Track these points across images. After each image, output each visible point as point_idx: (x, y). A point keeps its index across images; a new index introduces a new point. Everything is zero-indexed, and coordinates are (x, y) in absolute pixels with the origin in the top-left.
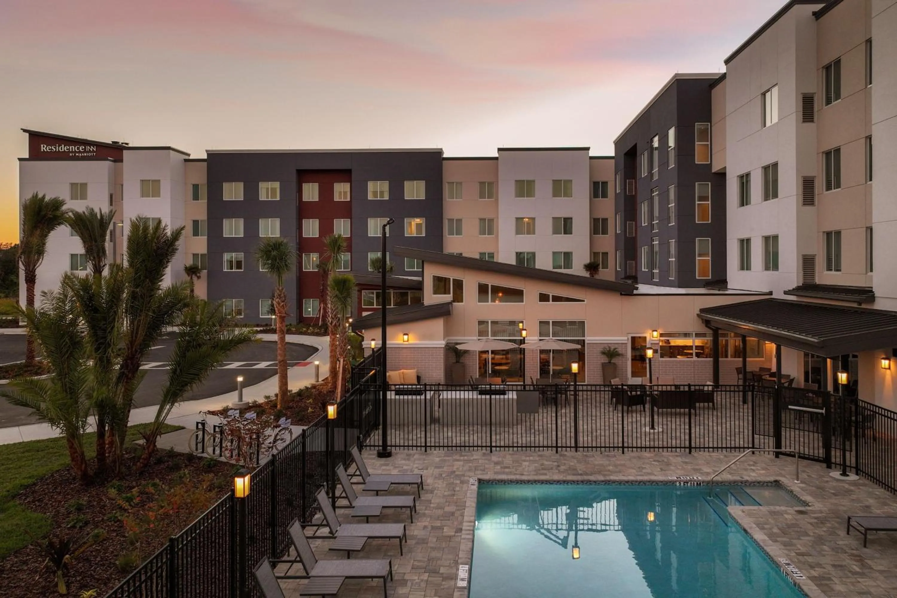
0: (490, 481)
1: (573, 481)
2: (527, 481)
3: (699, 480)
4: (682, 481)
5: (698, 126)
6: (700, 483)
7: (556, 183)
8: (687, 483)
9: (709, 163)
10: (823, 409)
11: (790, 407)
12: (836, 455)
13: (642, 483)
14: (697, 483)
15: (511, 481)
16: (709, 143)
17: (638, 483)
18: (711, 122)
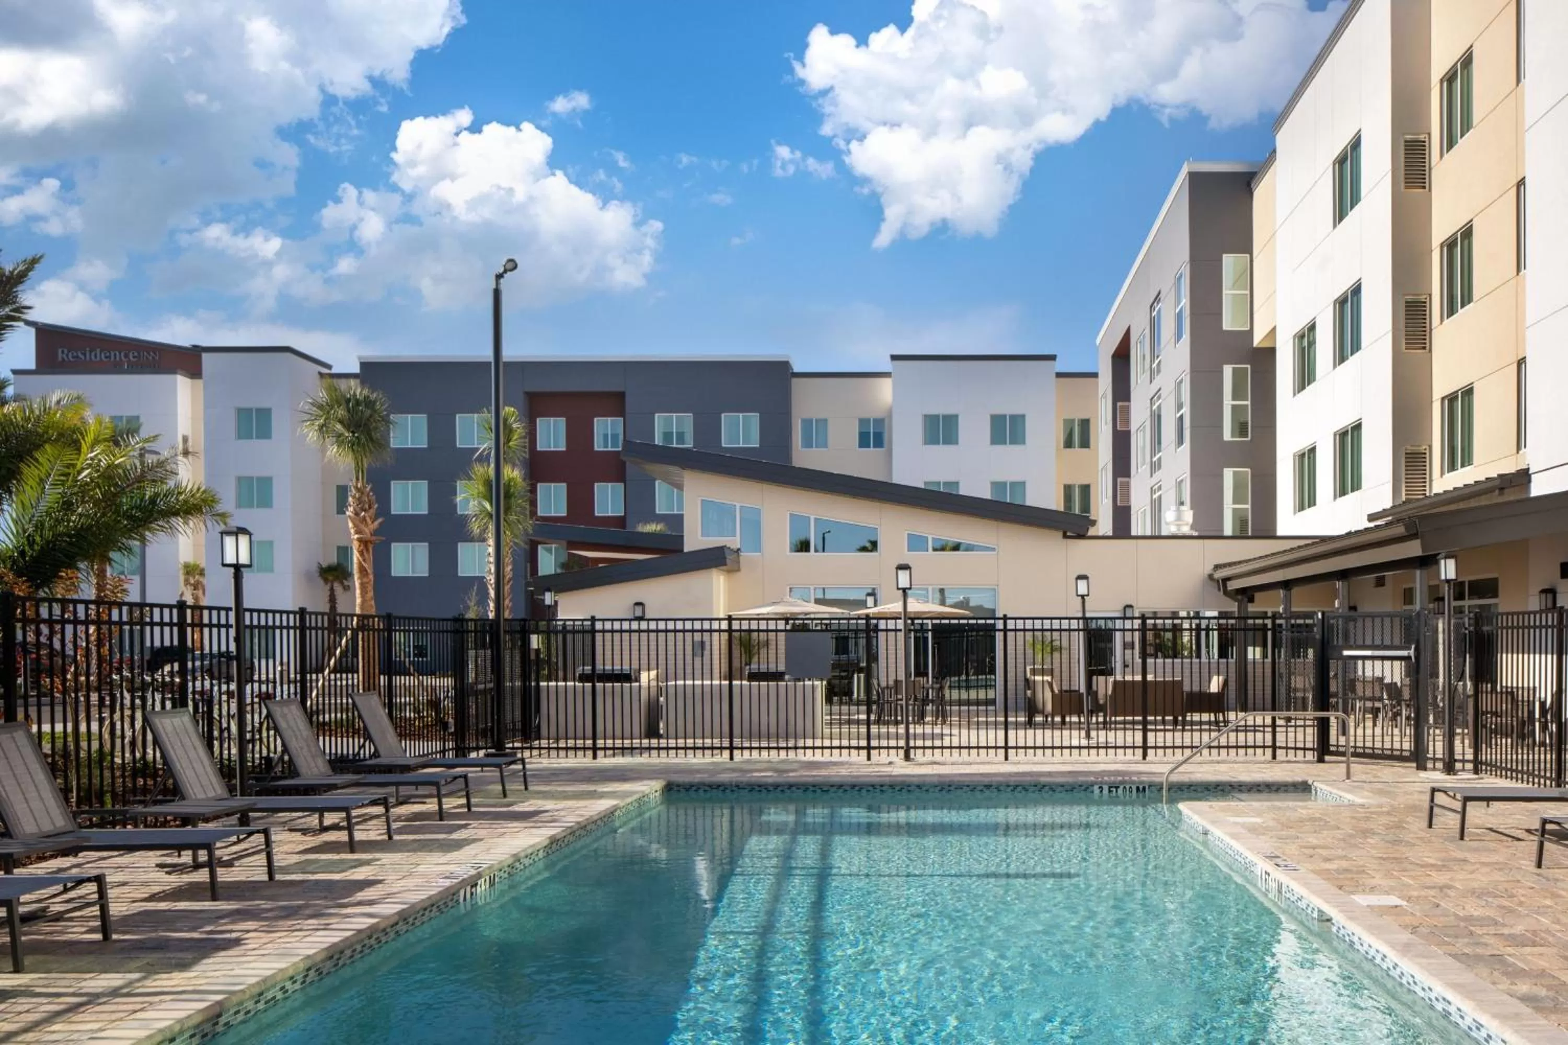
0: (692, 786)
1: (873, 786)
2: (772, 785)
3: (1142, 782)
4: (1106, 783)
5: (1228, 260)
6: (1144, 789)
7: (998, 422)
8: (1117, 788)
9: (1248, 329)
10: (1409, 649)
11: (1346, 653)
12: (1436, 746)
13: (1019, 789)
14: (1138, 788)
15: (737, 786)
16: (1248, 292)
17: (1009, 789)
18: (1250, 252)
